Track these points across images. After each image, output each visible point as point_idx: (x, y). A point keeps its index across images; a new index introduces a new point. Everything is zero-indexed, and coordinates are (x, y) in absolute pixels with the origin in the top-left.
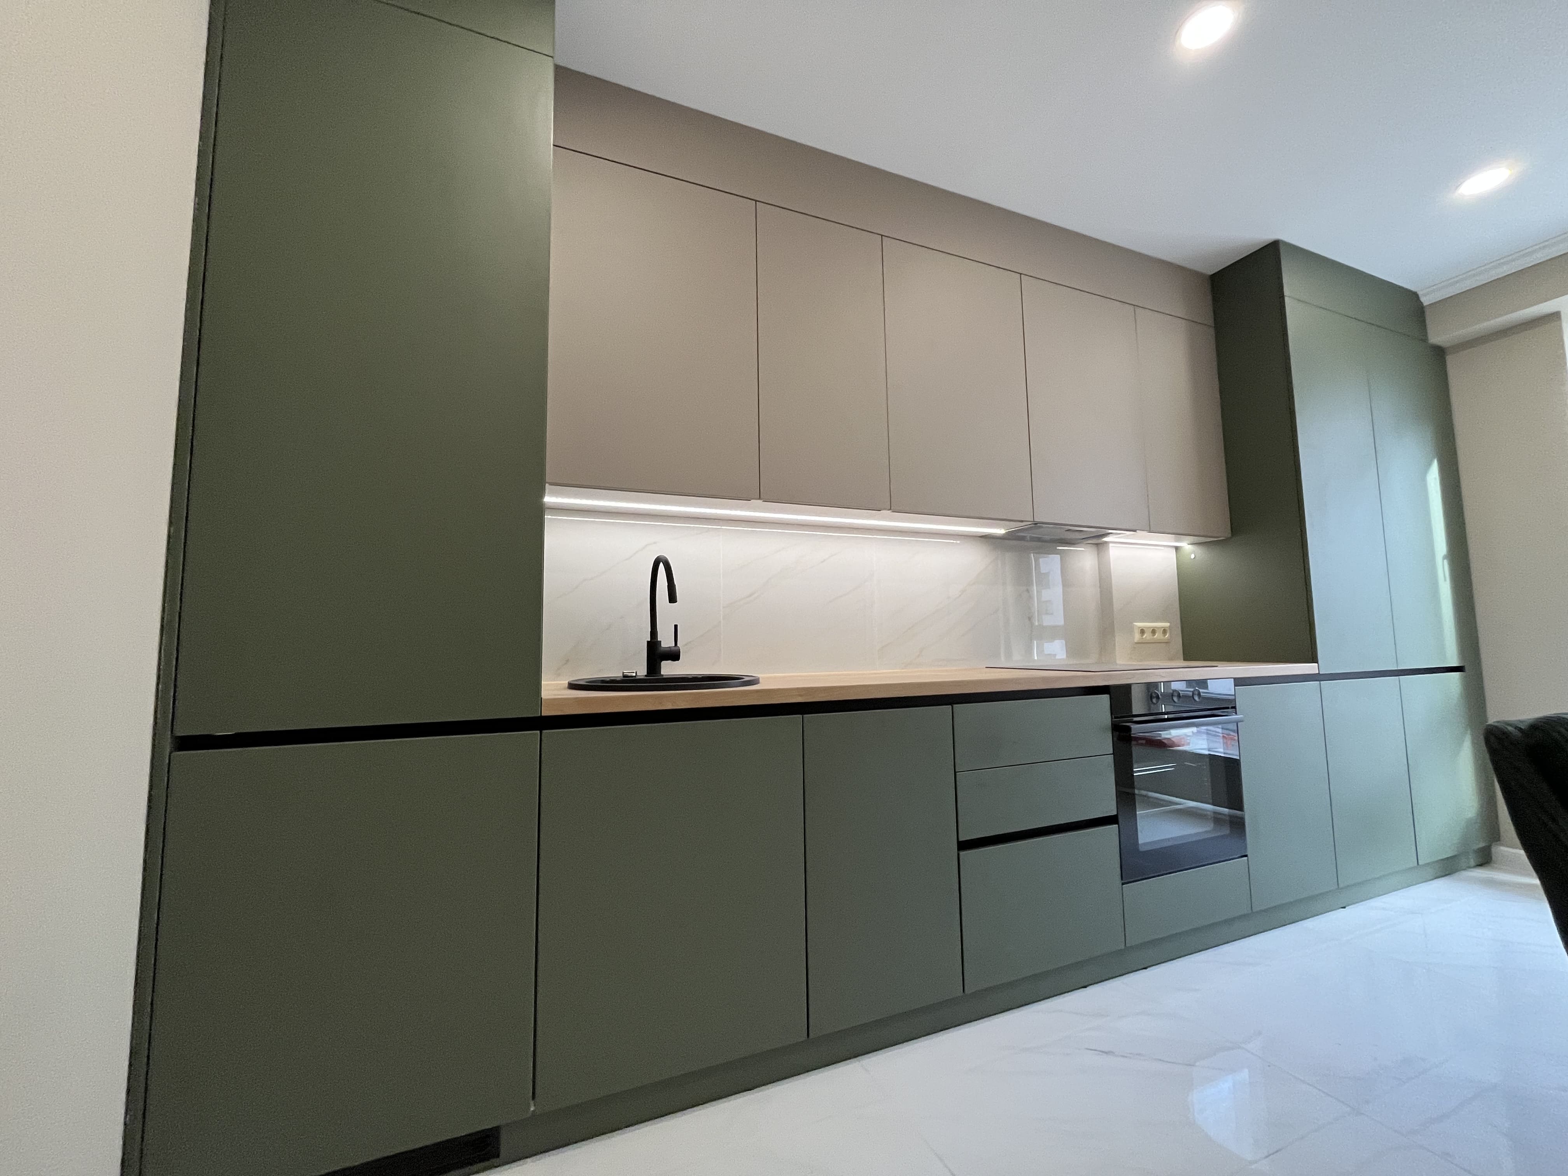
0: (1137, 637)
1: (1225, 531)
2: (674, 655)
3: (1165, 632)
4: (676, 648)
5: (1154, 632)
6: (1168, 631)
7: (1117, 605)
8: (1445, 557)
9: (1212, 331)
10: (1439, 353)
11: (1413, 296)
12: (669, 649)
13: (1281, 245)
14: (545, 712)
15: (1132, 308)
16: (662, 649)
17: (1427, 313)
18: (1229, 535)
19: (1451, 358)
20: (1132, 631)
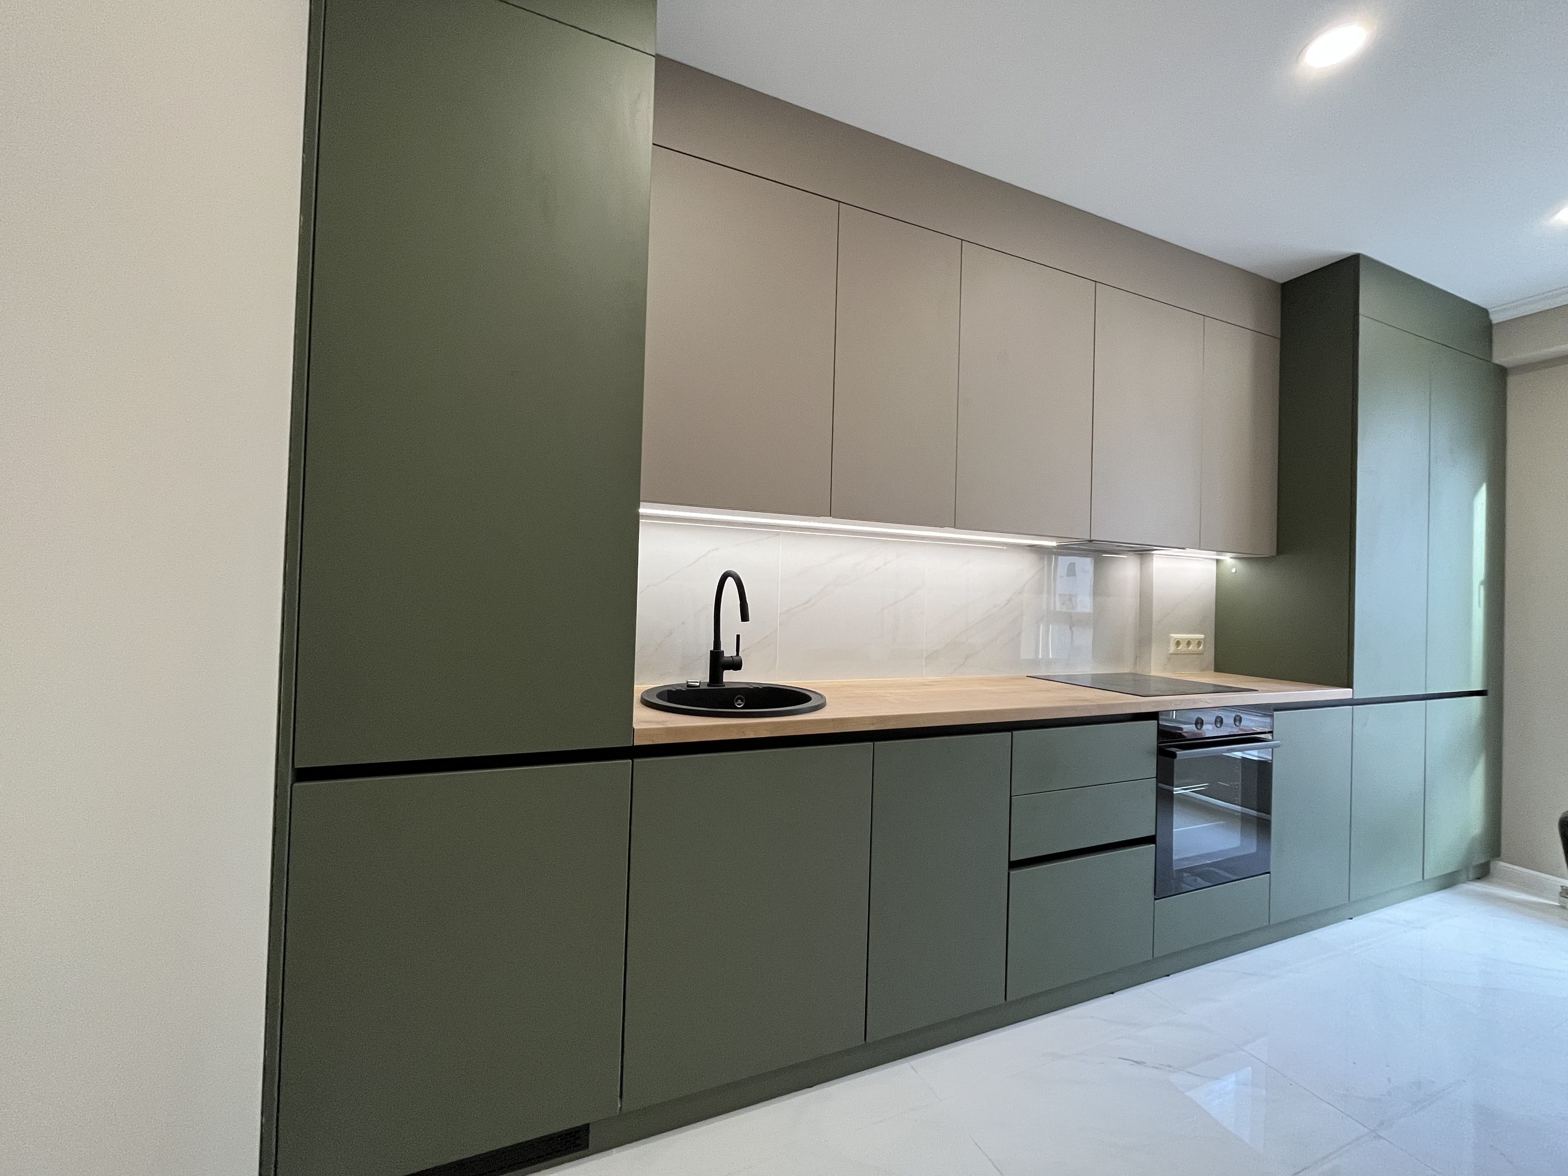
0: (1172, 649)
1: (1268, 548)
2: (736, 665)
3: (1199, 644)
4: (737, 658)
5: (1189, 643)
6: (1203, 643)
7: (1156, 616)
8: (1481, 583)
9: (1278, 342)
10: (1502, 373)
11: (1485, 312)
12: (731, 659)
13: (1361, 256)
14: (637, 742)
15: (1203, 317)
16: (725, 659)
17: (1495, 331)
18: (1274, 553)
19: (1512, 381)
20: (1169, 643)
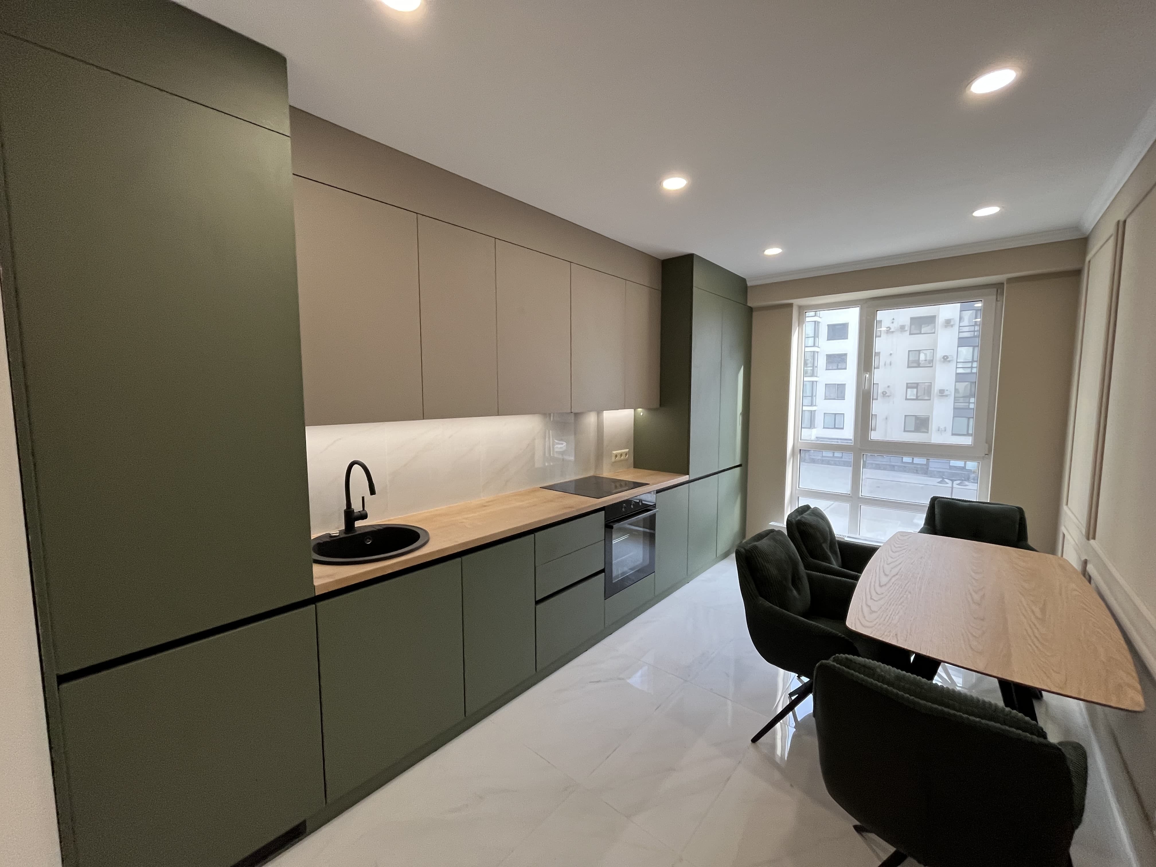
0: (613, 459)
1: (656, 404)
2: (363, 516)
3: (626, 454)
4: (364, 512)
5: (621, 455)
6: (628, 454)
7: (605, 443)
8: (741, 414)
9: (660, 292)
10: (750, 310)
11: (743, 281)
12: (359, 513)
13: (694, 255)
14: (317, 593)
15: (625, 280)
16: (355, 514)
17: (749, 290)
18: (658, 406)
19: (755, 314)
20: (611, 457)
